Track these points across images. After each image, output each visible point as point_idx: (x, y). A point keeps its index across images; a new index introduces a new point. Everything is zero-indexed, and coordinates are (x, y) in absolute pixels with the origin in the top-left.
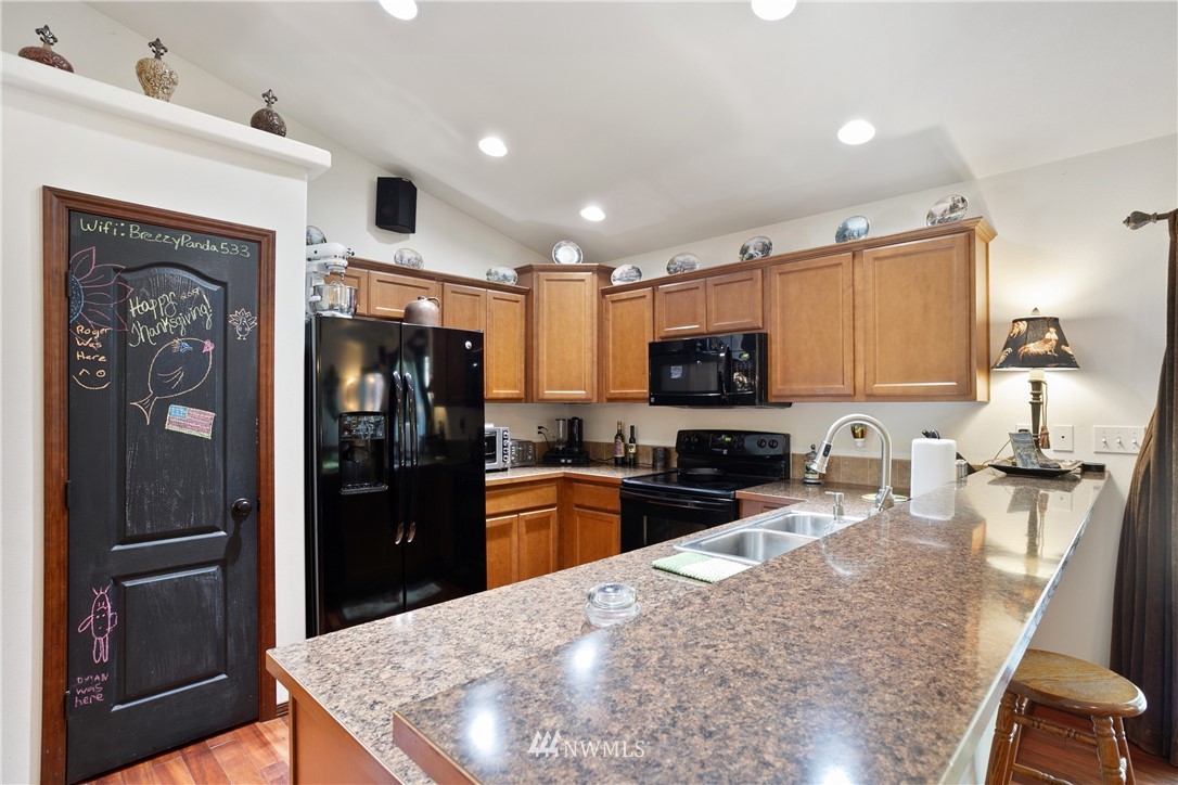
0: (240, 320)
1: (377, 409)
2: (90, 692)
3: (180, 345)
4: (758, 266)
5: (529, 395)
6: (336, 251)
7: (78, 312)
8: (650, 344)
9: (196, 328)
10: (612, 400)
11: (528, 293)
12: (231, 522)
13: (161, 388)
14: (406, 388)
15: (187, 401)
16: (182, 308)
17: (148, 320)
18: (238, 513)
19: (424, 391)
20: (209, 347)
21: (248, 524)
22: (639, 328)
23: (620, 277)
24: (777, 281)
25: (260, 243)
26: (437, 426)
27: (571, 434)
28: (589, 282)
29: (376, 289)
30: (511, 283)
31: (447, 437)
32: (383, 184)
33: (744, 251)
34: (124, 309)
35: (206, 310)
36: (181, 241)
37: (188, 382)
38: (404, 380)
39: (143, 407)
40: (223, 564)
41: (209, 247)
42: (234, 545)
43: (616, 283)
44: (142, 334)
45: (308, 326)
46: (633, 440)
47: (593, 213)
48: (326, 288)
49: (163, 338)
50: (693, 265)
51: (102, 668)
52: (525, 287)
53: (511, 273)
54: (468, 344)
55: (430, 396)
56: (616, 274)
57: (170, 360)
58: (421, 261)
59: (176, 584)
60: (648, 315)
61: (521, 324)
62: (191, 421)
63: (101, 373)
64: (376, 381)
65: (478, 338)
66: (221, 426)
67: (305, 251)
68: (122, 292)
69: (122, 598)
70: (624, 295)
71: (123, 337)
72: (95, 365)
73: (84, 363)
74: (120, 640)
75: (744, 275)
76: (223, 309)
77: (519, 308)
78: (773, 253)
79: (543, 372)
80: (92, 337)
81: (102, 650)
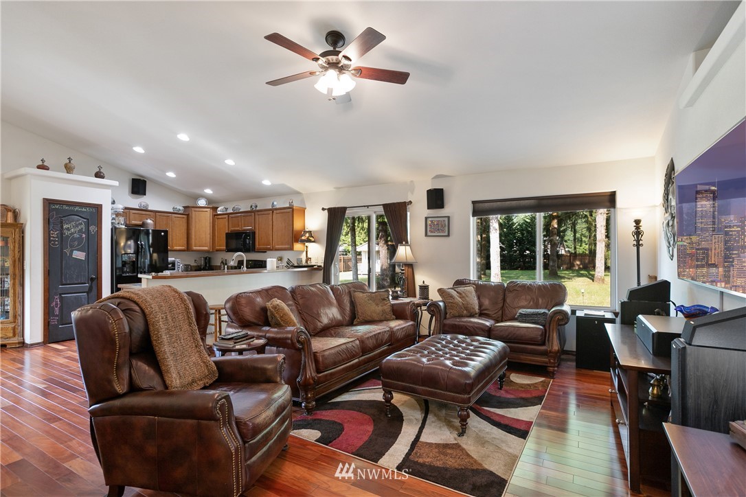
0: (93, 228)
1: (132, 252)
2: (54, 321)
3: (76, 235)
4: (253, 212)
5: (188, 249)
6: (120, 207)
7: (51, 228)
8: (227, 234)
9: (80, 231)
10: (217, 251)
11: (188, 215)
12: (90, 282)
13: (71, 246)
14: (142, 247)
15: (78, 250)
16: (77, 226)
17: (68, 229)
18: (92, 279)
19: (149, 247)
20: (84, 236)
21: (95, 282)
22: (224, 227)
23: (220, 210)
24: (257, 216)
25: (98, 208)
26: (154, 261)
27: (206, 263)
28: (209, 213)
29: (132, 216)
30: (182, 212)
31: (158, 265)
32: (134, 180)
33: (251, 207)
34: (62, 227)
35: (83, 226)
36: (77, 208)
37: (78, 245)
38: (142, 244)
39: (67, 251)
40: (87, 293)
41: (84, 210)
42: (91, 288)
43: (219, 213)
44: (67, 233)
45: (112, 229)
46: (226, 264)
47: (208, 191)
48: (117, 218)
49: (72, 234)
50: (240, 209)
51: (57, 316)
52: (187, 213)
53: (181, 208)
54: (163, 234)
55: (151, 249)
56: (219, 209)
57: (74, 239)
58: (148, 205)
59: (75, 297)
60: (227, 224)
61: (185, 225)
62: (79, 255)
63: (57, 243)
64: (131, 243)
65: (166, 232)
66: (88, 256)
67: (110, 206)
68: (62, 222)
69: (62, 299)
70: (220, 217)
71: (62, 234)
72: (55, 241)
73: (53, 240)
74: (61, 309)
75: (250, 214)
76: (88, 226)
77: (185, 221)
78: (258, 209)
79: (193, 241)
80: (55, 234)
81: (57, 311)
